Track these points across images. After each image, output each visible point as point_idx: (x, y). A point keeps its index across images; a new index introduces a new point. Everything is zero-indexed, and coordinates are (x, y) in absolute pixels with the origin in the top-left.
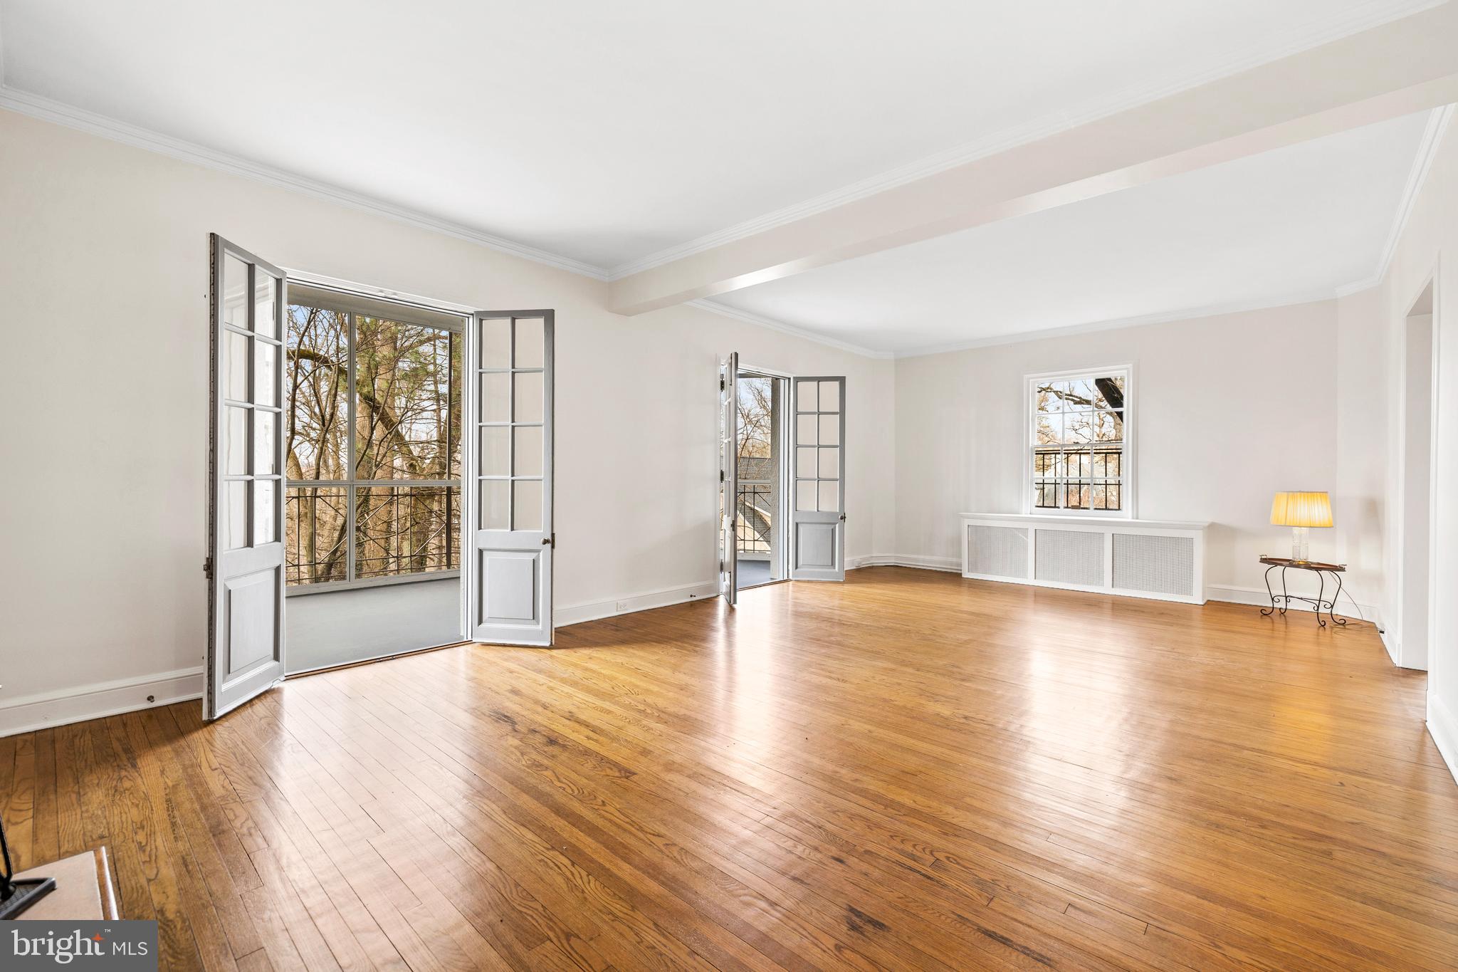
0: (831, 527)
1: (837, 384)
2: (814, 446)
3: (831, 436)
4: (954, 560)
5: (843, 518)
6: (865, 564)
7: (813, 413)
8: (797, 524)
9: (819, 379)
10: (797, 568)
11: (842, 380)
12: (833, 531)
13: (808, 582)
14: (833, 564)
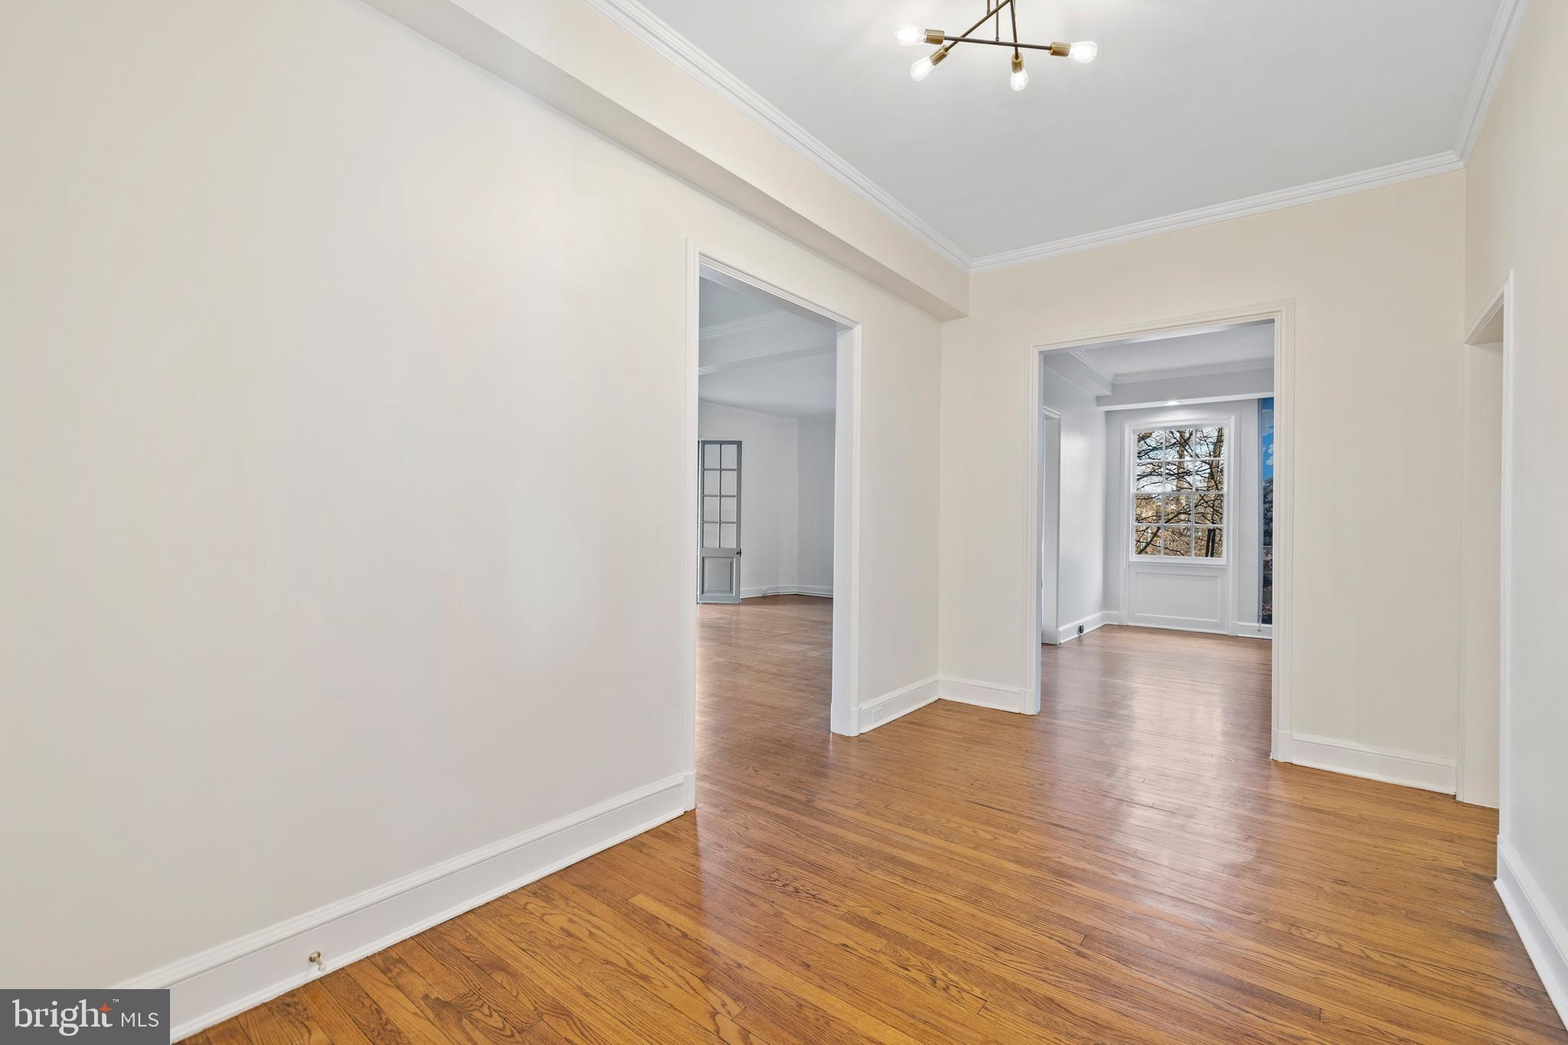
0: (729, 560)
1: (735, 446)
2: (717, 496)
3: (730, 487)
4: (826, 587)
5: (739, 553)
6: (770, 593)
7: (717, 470)
8: (703, 558)
9: (721, 443)
10: (703, 593)
11: (739, 444)
12: (732, 564)
13: (715, 604)
14: (731, 590)
